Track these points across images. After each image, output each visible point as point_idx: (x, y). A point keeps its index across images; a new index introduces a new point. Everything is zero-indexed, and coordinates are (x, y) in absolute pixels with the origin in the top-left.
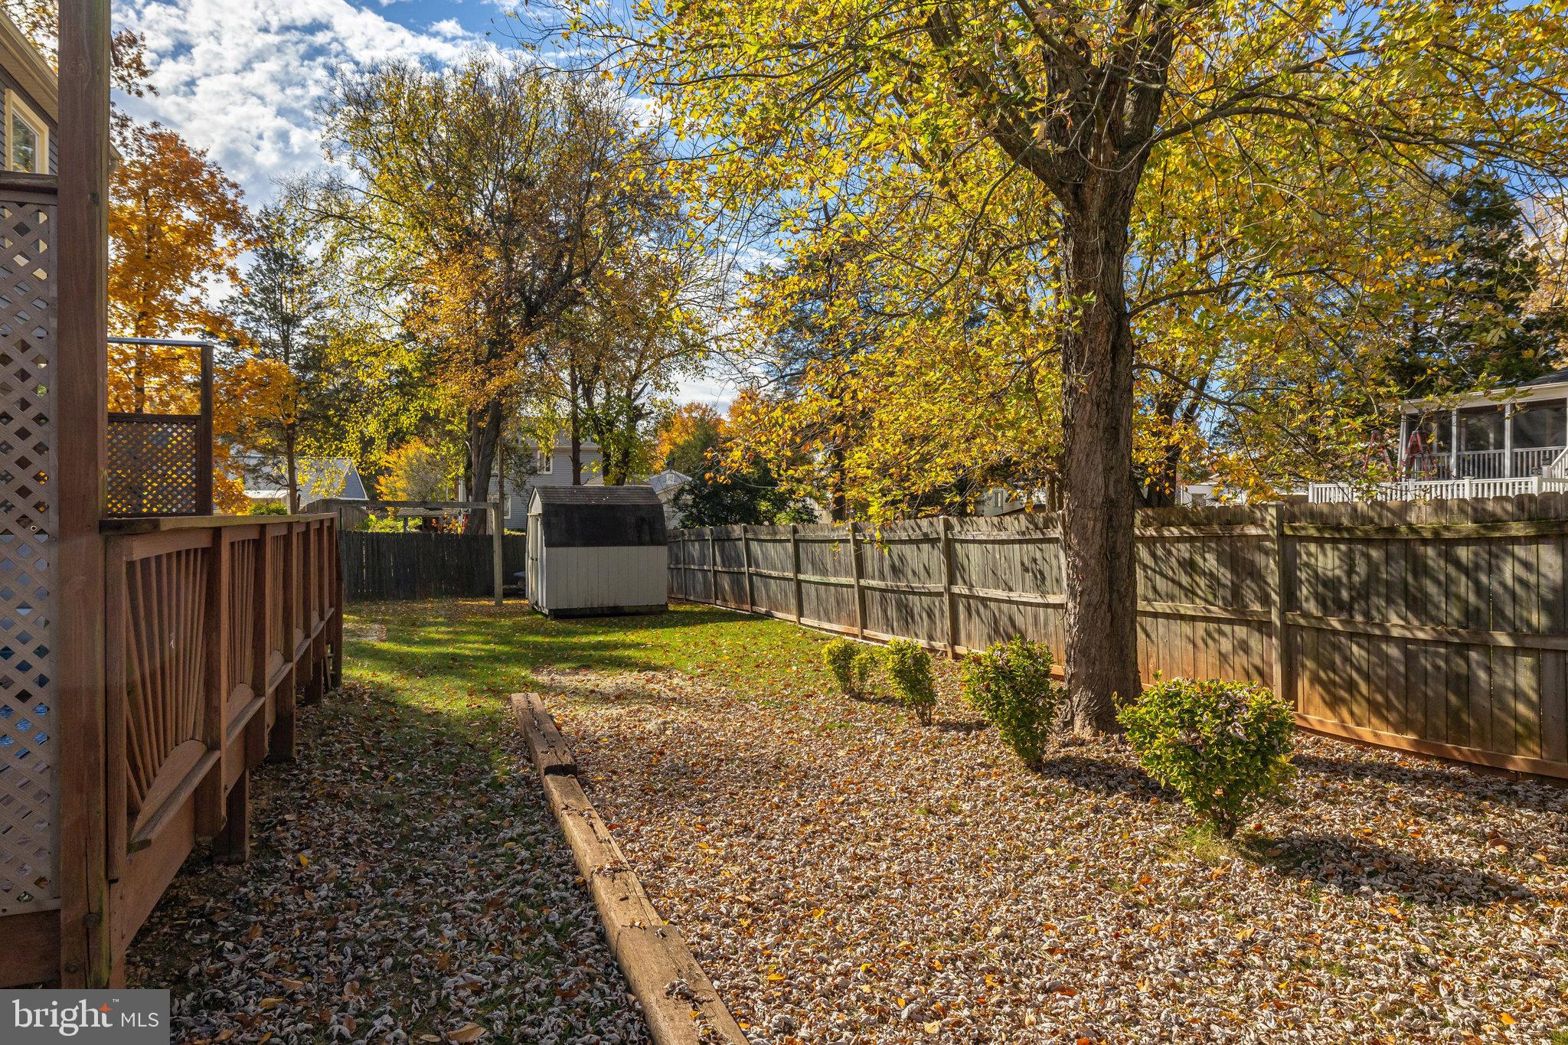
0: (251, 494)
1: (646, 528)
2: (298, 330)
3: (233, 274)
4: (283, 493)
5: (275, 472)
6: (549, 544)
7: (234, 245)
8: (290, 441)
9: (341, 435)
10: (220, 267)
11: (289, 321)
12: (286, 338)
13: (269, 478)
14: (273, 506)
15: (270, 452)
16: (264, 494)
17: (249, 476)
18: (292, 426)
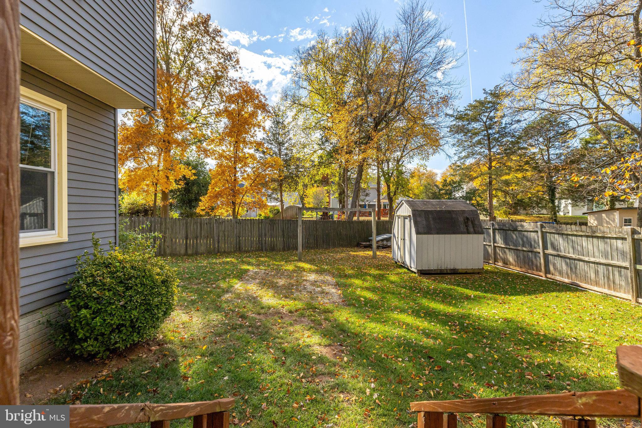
0: (269, 204)
1: (470, 223)
2: (283, 148)
3: (264, 129)
4: (279, 203)
5: (276, 197)
6: (418, 233)
7: (264, 118)
8: (281, 185)
9: (297, 183)
10: (260, 126)
11: (281, 144)
12: (280, 150)
13: (274, 198)
14: (275, 208)
15: (274, 190)
16: (273, 204)
17: (268, 198)
18: (282, 180)
